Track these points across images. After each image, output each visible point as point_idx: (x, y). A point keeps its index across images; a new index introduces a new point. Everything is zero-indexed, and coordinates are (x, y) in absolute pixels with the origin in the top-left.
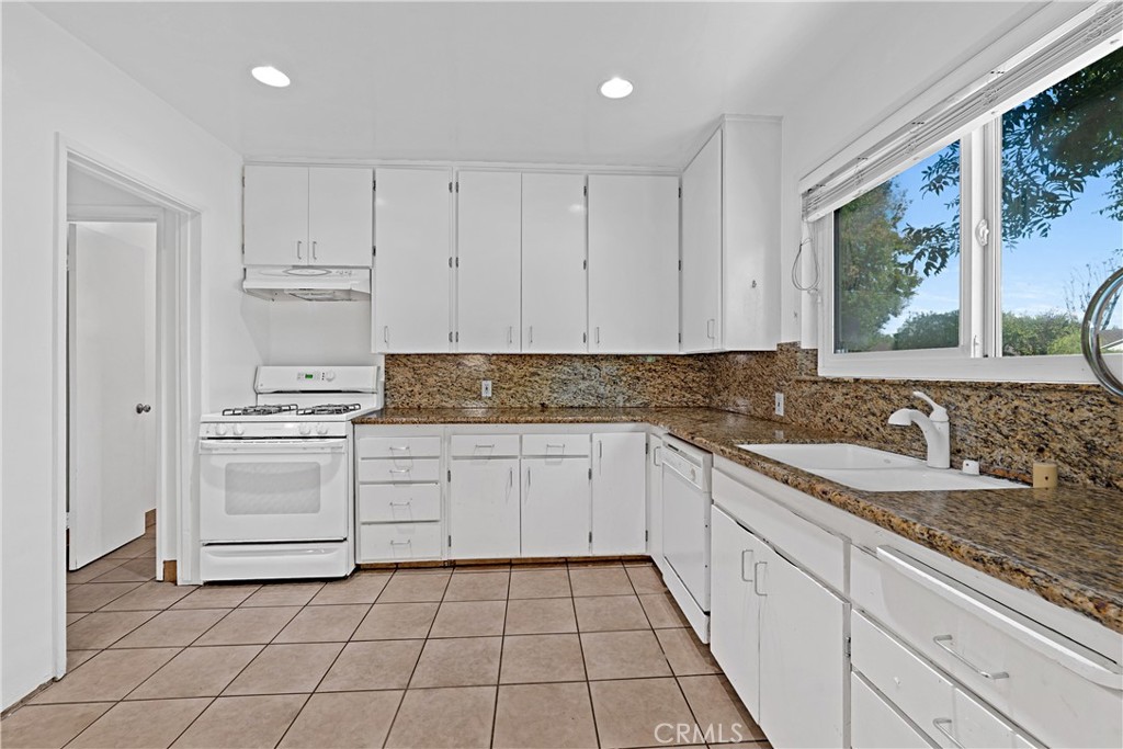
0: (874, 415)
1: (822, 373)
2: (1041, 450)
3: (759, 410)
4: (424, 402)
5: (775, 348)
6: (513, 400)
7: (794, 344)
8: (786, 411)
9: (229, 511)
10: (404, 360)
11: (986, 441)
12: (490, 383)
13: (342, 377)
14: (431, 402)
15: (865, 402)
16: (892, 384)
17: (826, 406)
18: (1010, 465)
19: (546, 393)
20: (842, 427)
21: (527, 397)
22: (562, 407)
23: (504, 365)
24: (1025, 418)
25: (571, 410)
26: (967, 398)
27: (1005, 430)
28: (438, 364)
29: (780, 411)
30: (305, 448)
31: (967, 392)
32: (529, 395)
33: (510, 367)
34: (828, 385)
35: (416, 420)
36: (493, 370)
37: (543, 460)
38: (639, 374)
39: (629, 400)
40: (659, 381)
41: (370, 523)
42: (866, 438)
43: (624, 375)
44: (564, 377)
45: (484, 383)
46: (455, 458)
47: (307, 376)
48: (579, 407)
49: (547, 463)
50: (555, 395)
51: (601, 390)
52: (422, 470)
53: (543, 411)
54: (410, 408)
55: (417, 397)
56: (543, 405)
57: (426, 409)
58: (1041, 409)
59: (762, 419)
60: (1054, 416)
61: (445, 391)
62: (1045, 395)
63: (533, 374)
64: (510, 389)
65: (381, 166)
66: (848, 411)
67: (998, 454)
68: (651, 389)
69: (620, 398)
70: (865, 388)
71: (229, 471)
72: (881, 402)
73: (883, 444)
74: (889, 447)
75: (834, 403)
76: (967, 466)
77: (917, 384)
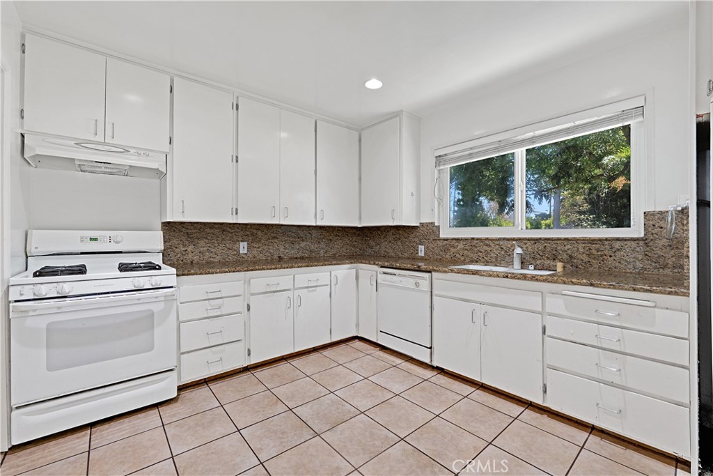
0: (481, 252)
1: (442, 236)
2: (554, 259)
3: (406, 254)
4: (196, 258)
5: (418, 225)
6: (261, 255)
7: (432, 223)
8: (425, 253)
9: (50, 368)
10: (179, 227)
11: (533, 258)
12: (246, 243)
13: (128, 240)
14: (202, 258)
15: (476, 247)
16: (492, 240)
17: (453, 250)
18: (543, 265)
19: (282, 250)
20: (463, 258)
21: (270, 253)
22: (291, 258)
23: (255, 231)
24: (549, 249)
25: (295, 260)
26: (526, 244)
27: (541, 254)
28: (208, 230)
29: (422, 254)
30: (139, 299)
31: (526, 242)
32: (272, 251)
33: (259, 233)
34: (454, 241)
35: (227, 270)
36: (247, 235)
37: (306, 290)
38: (331, 237)
39: (326, 253)
40: (341, 241)
41: (188, 352)
42: (477, 262)
43: (323, 238)
44: (292, 240)
45: (241, 243)
46: (252, 295)
47: (91, 239)
48: (300, 258)
49: (309, 291)
50: (287, 251)
51: (312, 247)
52: (229, 306)
53: (279, 261)
54: (185, 264)
55: (190, 255)
56: (279, 257)
57: (198, 263)
58: (555, 246)
59: (409, 258)
60: (559, 248)
61: (213, 250)
62: (556, 242)
63: (274, 238)
64: (259, 248)
65: (178, 76)
66: (466, 251)
67: (538, 262)
68: (336, 246)
69: (322, 251)
70: (476, 242)
71: (50, 329)
72: (485, 247)
73: (487, 263)
74: (490, 264)
75: (458, 248)
76: (531, 267)
77: (504, 239)
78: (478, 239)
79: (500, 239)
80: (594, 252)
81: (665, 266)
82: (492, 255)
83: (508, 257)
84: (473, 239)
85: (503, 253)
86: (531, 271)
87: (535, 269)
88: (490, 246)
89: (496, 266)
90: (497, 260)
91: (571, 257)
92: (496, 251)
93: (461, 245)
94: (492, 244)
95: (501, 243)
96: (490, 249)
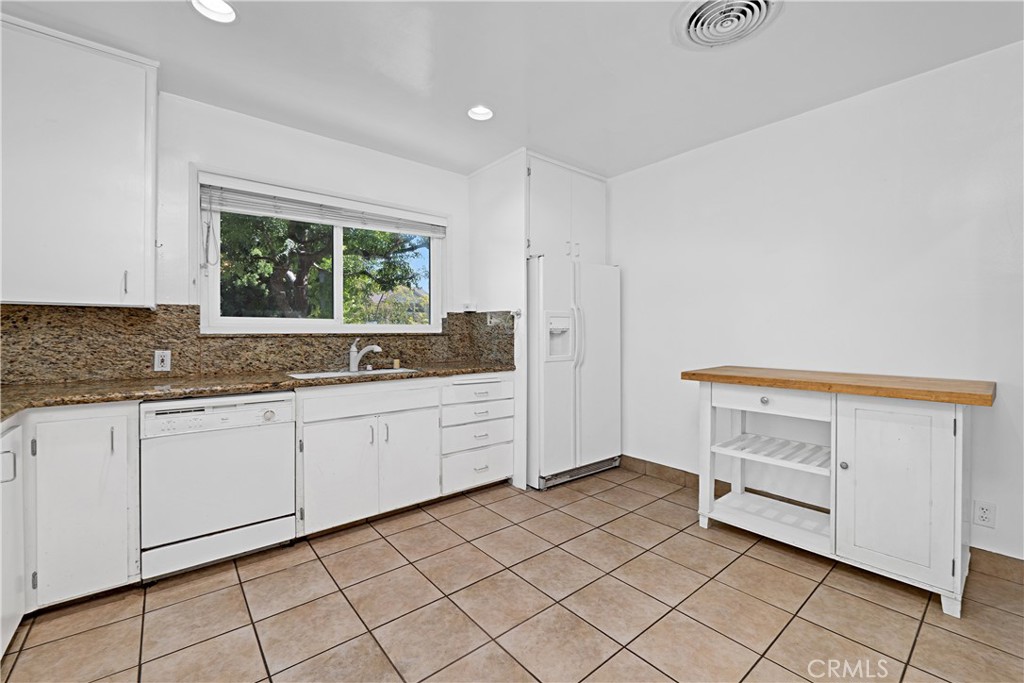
0: (299, 355)
1: (204, 331)
5: (155, 308)
15: (291, 348)
17: (245, 355)
29: (163, 367)
66: (273, 355)
72: (305, 347)
73: (308, 370)
74: (315, 370)
75: (257, 351)
76: (369, 367)
77: (335, 335)
78: (295, 336)
79: (329, 335)
80: (418, 346)
81: (458, 355)
82: (316, 357)
83: (337, 359)
84: (287, 335)
85: (331, 353)
86: (370, 371)
87: (374, 369)
88: (313, 345)
89: (323, 371)
90: (322, 363)
91: (401, 353)
92: (321, 352)
93: (262, 346)
94: (316, 343)
95: (329, 340)
96: (312, 349)
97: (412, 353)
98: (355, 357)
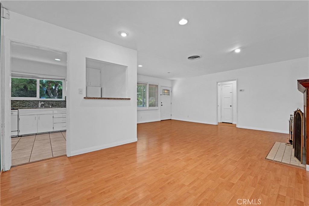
0: (27, 104)
17: (14, 104)
20: (19, 106)
31: (41, 101)
34: (15, 101)
78: (26, 101)
79: (34, 101)
80: (57, 103)
83: (36, 105)
84: (24, 100)
90: (32, 106)
95: (34, 102)
96: (30, 103)
97: (55, 104)
98: (40, 104)
